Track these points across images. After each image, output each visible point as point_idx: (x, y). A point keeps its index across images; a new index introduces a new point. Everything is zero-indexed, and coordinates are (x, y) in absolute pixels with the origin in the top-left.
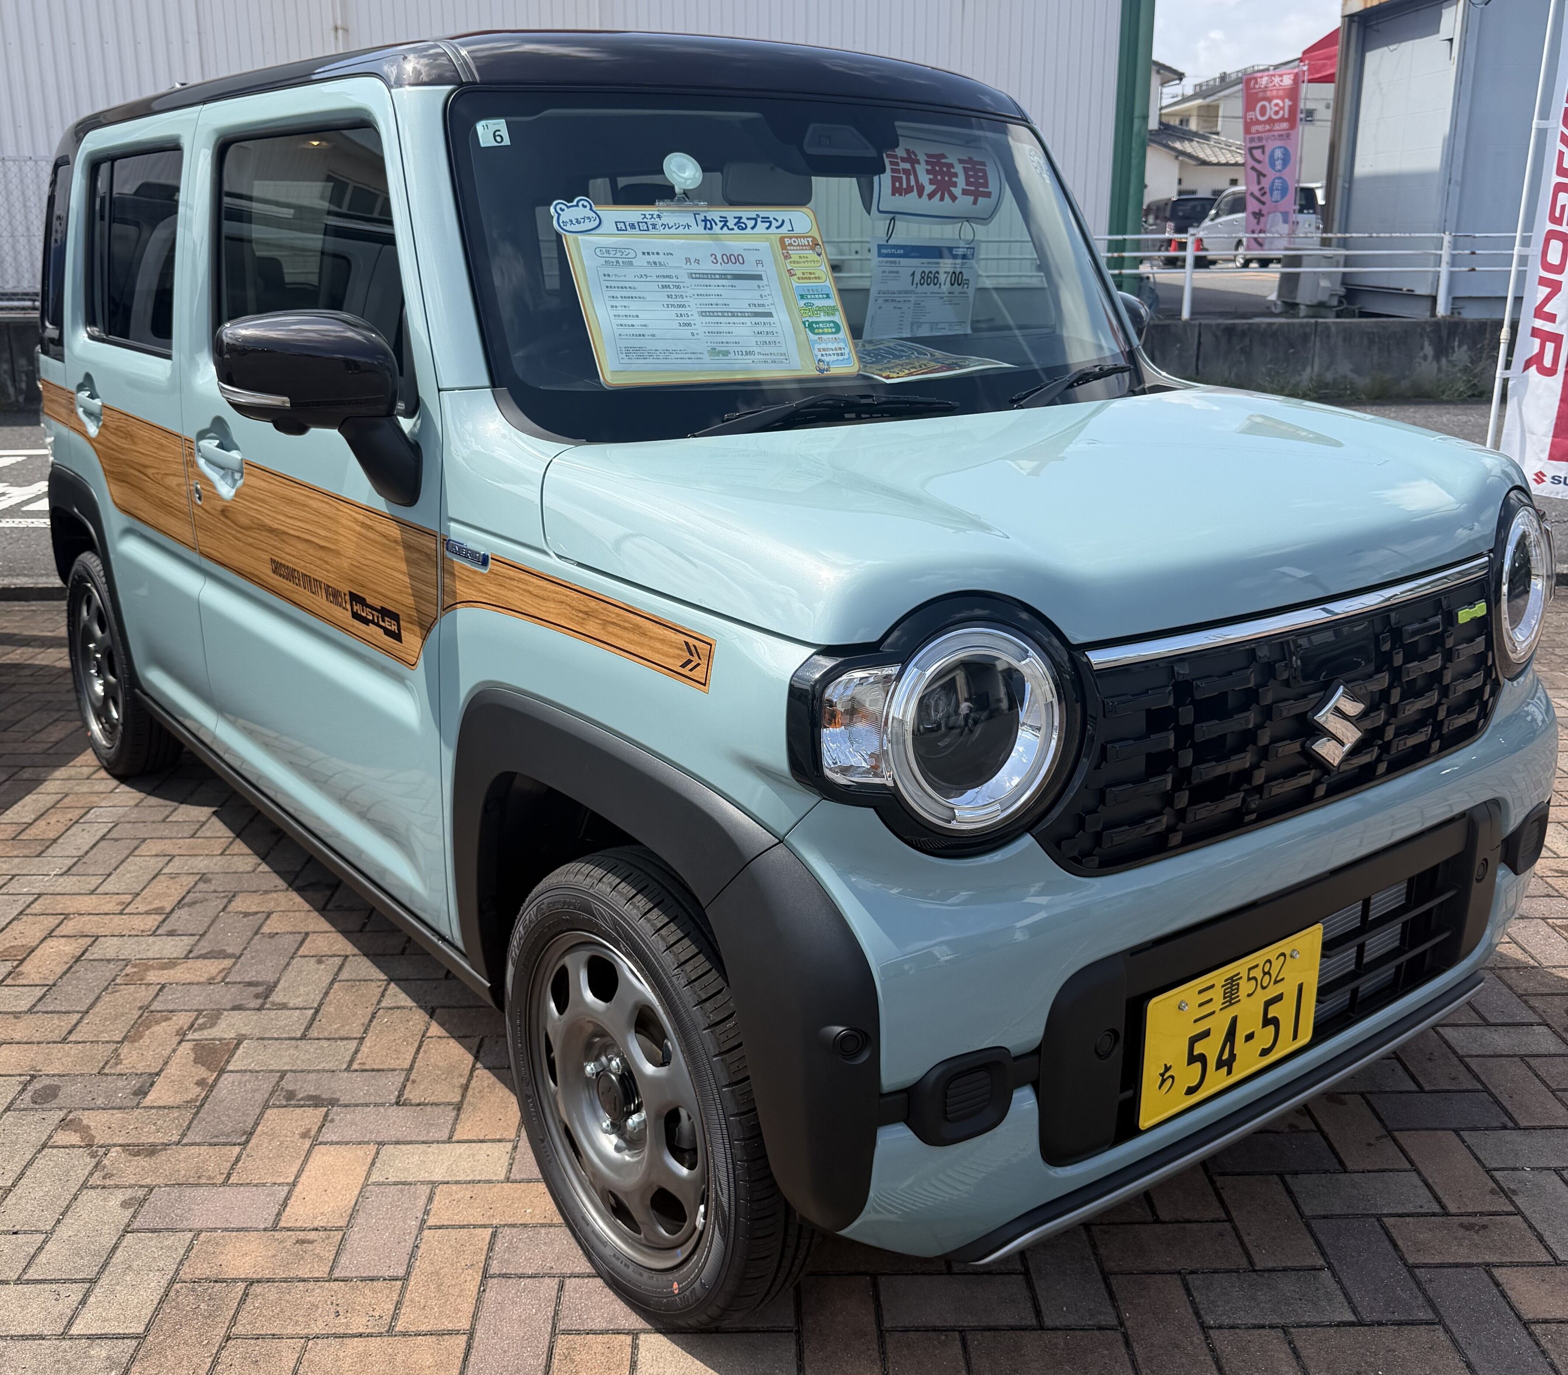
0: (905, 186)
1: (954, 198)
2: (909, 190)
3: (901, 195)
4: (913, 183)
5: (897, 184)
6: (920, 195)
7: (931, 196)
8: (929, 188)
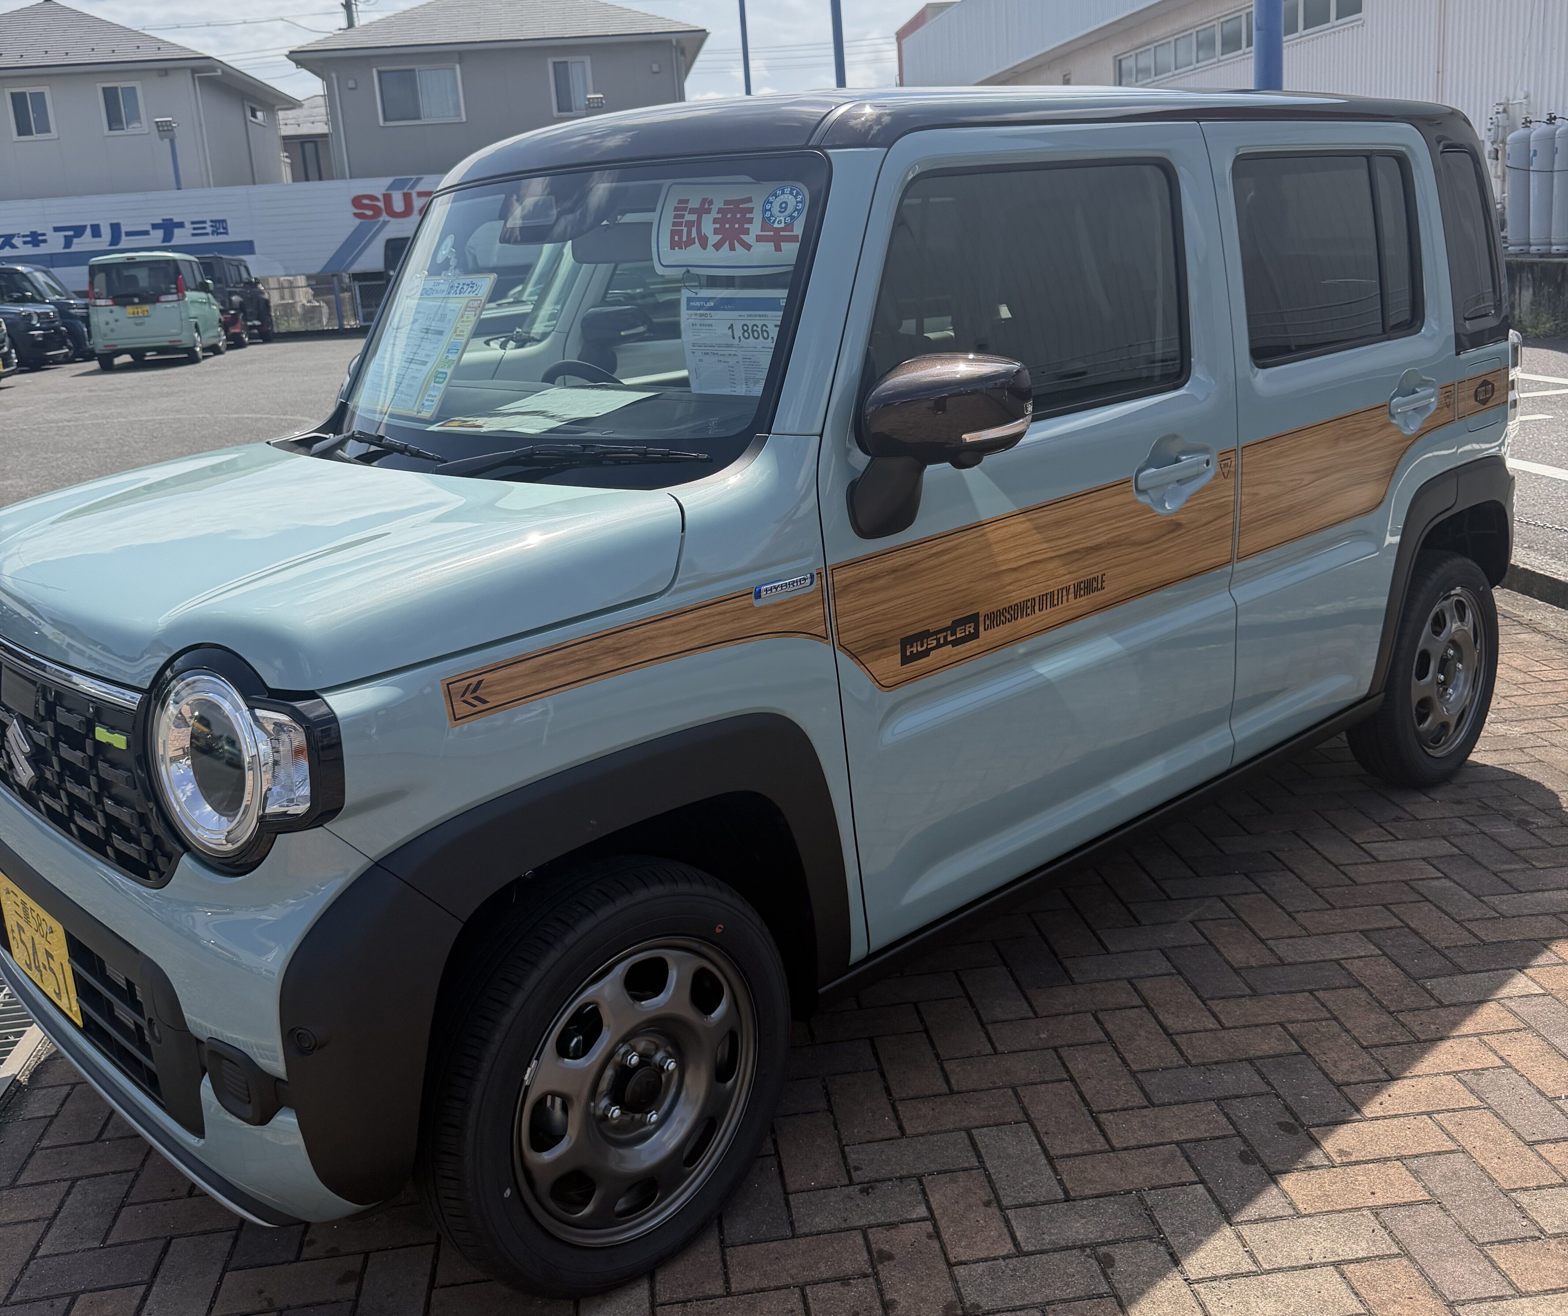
0: (684, 239)
1: (748, 247)
2: (690, 242)
3: (681, 248)
4: (694, 234)
5: (676, 238)
6: (704, 246)
7: (717, 246)
8: (713, 239)
